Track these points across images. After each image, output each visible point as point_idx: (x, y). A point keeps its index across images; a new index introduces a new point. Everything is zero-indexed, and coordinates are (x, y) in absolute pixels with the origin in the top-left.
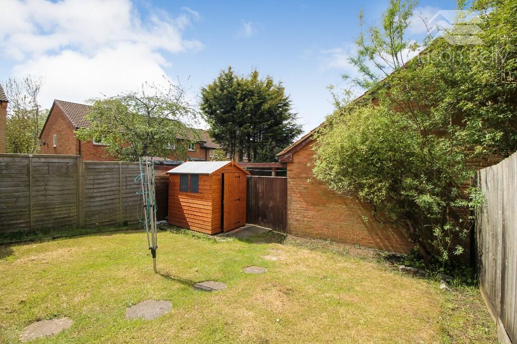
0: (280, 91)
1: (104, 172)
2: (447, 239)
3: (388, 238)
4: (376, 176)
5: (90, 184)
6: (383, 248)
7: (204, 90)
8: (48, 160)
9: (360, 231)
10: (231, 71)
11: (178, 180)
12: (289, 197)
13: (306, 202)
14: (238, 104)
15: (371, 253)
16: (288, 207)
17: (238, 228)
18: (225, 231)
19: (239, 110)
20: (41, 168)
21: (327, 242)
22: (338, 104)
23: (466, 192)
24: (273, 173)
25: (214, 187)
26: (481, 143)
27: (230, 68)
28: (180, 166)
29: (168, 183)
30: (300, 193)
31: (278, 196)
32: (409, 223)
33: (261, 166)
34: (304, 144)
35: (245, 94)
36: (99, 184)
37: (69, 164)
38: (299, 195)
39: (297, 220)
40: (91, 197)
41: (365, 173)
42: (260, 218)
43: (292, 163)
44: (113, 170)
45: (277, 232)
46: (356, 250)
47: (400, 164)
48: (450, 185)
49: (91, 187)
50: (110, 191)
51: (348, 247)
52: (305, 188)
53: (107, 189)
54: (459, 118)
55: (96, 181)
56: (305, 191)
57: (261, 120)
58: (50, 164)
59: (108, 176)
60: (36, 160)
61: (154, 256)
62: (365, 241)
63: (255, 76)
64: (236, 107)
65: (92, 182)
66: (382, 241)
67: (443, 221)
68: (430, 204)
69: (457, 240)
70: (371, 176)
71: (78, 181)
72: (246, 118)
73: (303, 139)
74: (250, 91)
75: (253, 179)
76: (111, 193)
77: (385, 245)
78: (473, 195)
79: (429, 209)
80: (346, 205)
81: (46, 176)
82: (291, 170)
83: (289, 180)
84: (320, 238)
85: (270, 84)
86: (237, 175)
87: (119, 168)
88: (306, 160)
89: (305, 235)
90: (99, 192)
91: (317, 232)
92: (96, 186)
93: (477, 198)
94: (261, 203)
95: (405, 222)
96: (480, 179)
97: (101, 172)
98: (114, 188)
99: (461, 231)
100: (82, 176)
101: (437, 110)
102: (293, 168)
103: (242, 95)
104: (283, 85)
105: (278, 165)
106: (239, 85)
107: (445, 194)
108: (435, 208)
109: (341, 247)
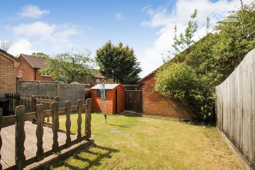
0: (132, 52)
1: (67, 89)
2: (206, 111)
3: (183, 114)
4: (180, 89)
5: (62, 94)
6: (182, 117)
7: (98, 51)
8: (46, 83)
9: (172, 111)
10: (110, 42)
11: (96, 92)
12: (143, 99)
13: (150, 100)
14: (114, 58)
15: (177, 119)
16: (143, 103)
17: (121, 112)
18: (118, 113)
19: (115, 61)
20: (43, 87)
21: (159, 116)
22: (164, 61)
23: (211, 94)
24: (136, 89)
25: (113, 95)
26: (216, 78)
27: (110, 41)
28: (95, 86)
29: (91, 94)
30: (148, 97)
31: (138, 98)
32: (192, 107)
33: (130, 86)
34: (149, 77)
35: (117, 53)
36: (65, 94)
37: (54, 85)
38: (147, 98)
39: (147, 108)
40: (62, 99)
41: (176, 88)
42: (130, 108)
43: (144, 84)
44: (70, 88)
45: (138, 113)
46: (171, 119)
47: (189, 84)
48: (206, 92)
49: (62, 95)
50: (69, 97)
51: (168, 118)
52: (150, 95)
53: (68, 96)
54: (209, 69)
55: (64, 93)
56: (150, 96)
57: (124, 65)
58: (47, 85)
59: (68, 90)
60: (41, 83)
61: (106, 118)
62: (175, 115)
63: (121, 45)
64: (114, 59)
65: (62, 93)
66: (181, 115)
67: (204, 104)
68: (200, 98)
69: (209, 111)
70: (179, 89)
71: (57, 92)
72: (118, 64)
73: (149, 75)
74: (119, 52)
75: (127, 92)
76: (69, 98)
77: (182, 116)
78: (214, 95)
79: (199, 101)
80: (167, 101)
81: (45, 90)
82: (144, 88)
83: (143, 92)
84: (157, 115)
85: (127, 48)
86: (121, 90)
87: (72, 87)
88: (150, 83)
89: (150, 114)
90: (65, 97)
91: (155, 113)
92: (64, 95)
93: (215, 95)
94: (130, 102)
95: (190, 107)
96: (216, 90)
97: (65, 89)
98: (70, 96)
99: (210, 108)
100: (59, 90)
101: (202, 65)
102: (145, 87)
103: (116, 54)
104: (133, 49)
105: (138, 85)
106: (114, 49)
107: (205, 95)
108: (202, 100)
109: (166, 118)
